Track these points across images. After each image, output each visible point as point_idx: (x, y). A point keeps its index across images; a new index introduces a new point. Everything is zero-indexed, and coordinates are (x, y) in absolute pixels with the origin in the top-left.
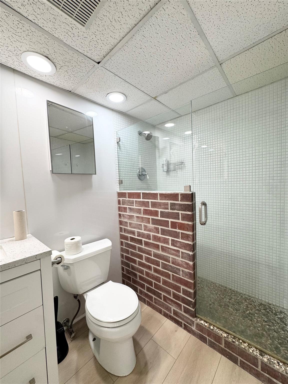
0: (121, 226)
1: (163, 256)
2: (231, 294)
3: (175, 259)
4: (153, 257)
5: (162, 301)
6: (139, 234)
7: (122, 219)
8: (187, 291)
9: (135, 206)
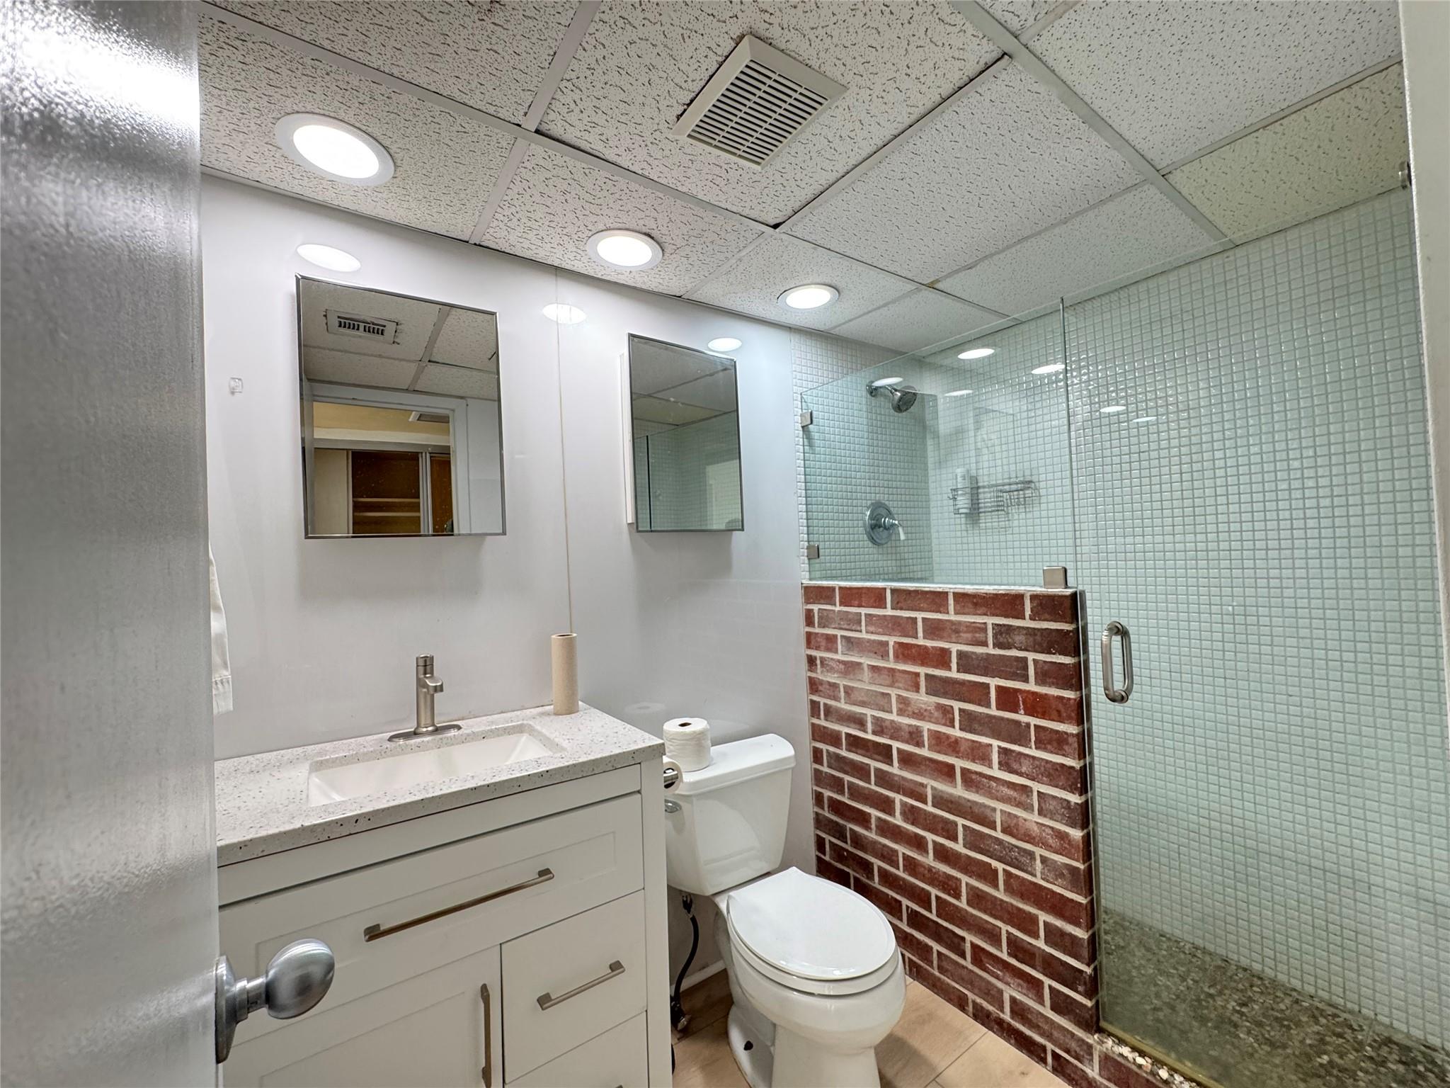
0: (815, 698)
1: (969, 804)
2: (1247, 985)
3: (1016, 816)
4: (934, 806)
5: (968, 963)
6: (881, 727)
7: (819, 675)
8: (1062, 934)
9: (867, 632)
